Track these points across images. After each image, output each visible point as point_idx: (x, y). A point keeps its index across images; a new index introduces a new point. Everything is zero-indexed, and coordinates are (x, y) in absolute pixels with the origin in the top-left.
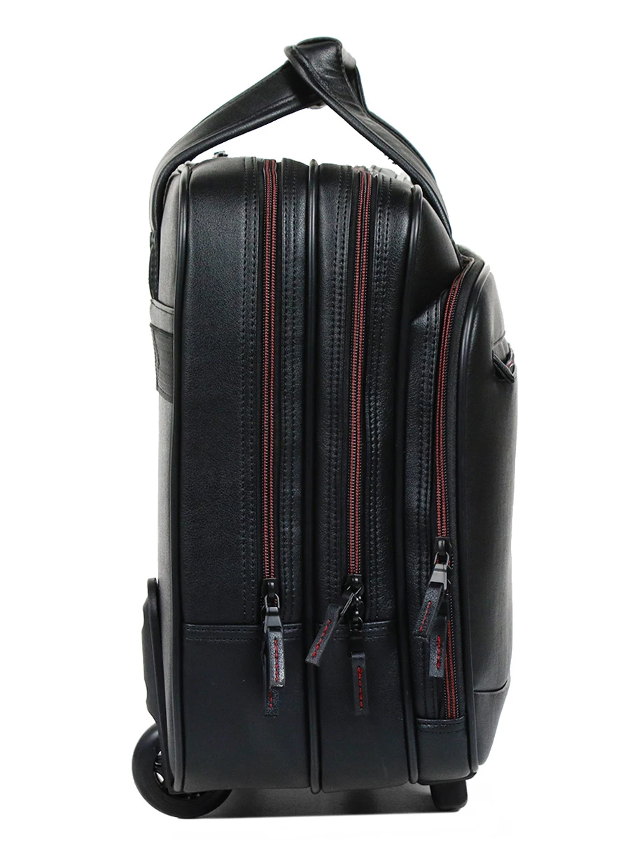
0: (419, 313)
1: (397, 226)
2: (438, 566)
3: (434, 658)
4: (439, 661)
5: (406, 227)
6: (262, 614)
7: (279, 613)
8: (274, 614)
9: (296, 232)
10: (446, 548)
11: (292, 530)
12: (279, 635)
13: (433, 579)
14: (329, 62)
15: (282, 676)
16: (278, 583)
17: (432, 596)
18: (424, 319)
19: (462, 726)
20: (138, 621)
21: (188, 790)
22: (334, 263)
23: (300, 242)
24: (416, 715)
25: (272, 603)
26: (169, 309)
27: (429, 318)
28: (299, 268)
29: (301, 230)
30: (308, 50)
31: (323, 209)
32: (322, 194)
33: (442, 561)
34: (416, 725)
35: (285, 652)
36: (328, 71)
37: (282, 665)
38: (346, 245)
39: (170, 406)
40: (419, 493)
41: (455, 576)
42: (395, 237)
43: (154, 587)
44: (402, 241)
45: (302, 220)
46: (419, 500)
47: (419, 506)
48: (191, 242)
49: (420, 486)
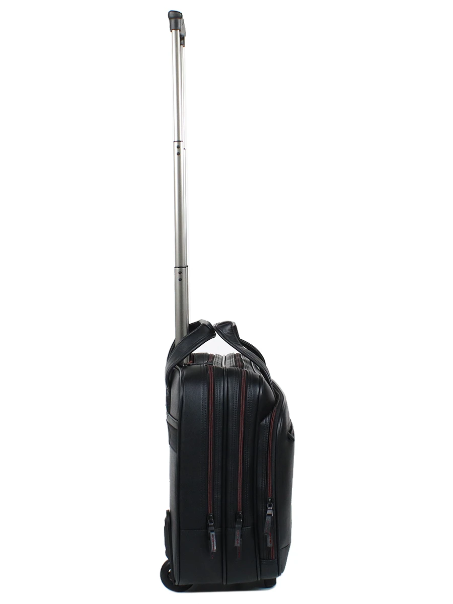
0: (262, 420)
1: (255, 392)
2: (269, 508)
3: (269, 540)
4: (270, 541)
5: (258, 391)
6: (207, 526)
7: (214, 525)
8: (212, 526)
9: (220, 393)
10: (271, 501)
11: (218, 496)
12: (214, 533)
13: (268, 513)
14: (229, 330)
15: (215, 548)
16: (213, 515)
17: (268, 519)
18: (264, 422)
19: (276, 562)
20: (162, 524)
21: (180, 584)
22: (233, 404)
23: (222, 397)
24: (260, 558)
25: (211, 522)
26: (176, 421)
27: (266, 421)
28: (221, 407)
29: (222, 393)
30: (222, 327)
31: (229, 385)
32: (229, 380)
33: (270, 506)
34: (260, 562)
35: (216, 539)
36: (228, 333)
37: (215, 544)
38: (237, 398)
39: (175, 454)
40: (262, 482)
41: (274, 511)
42: (254, 395)
43: (168, 513)
44: (257, 396)
45: (222, 390)
46: (262, 485)
47: (262, 487)
48: (184, 398)
49: (262, 480)
